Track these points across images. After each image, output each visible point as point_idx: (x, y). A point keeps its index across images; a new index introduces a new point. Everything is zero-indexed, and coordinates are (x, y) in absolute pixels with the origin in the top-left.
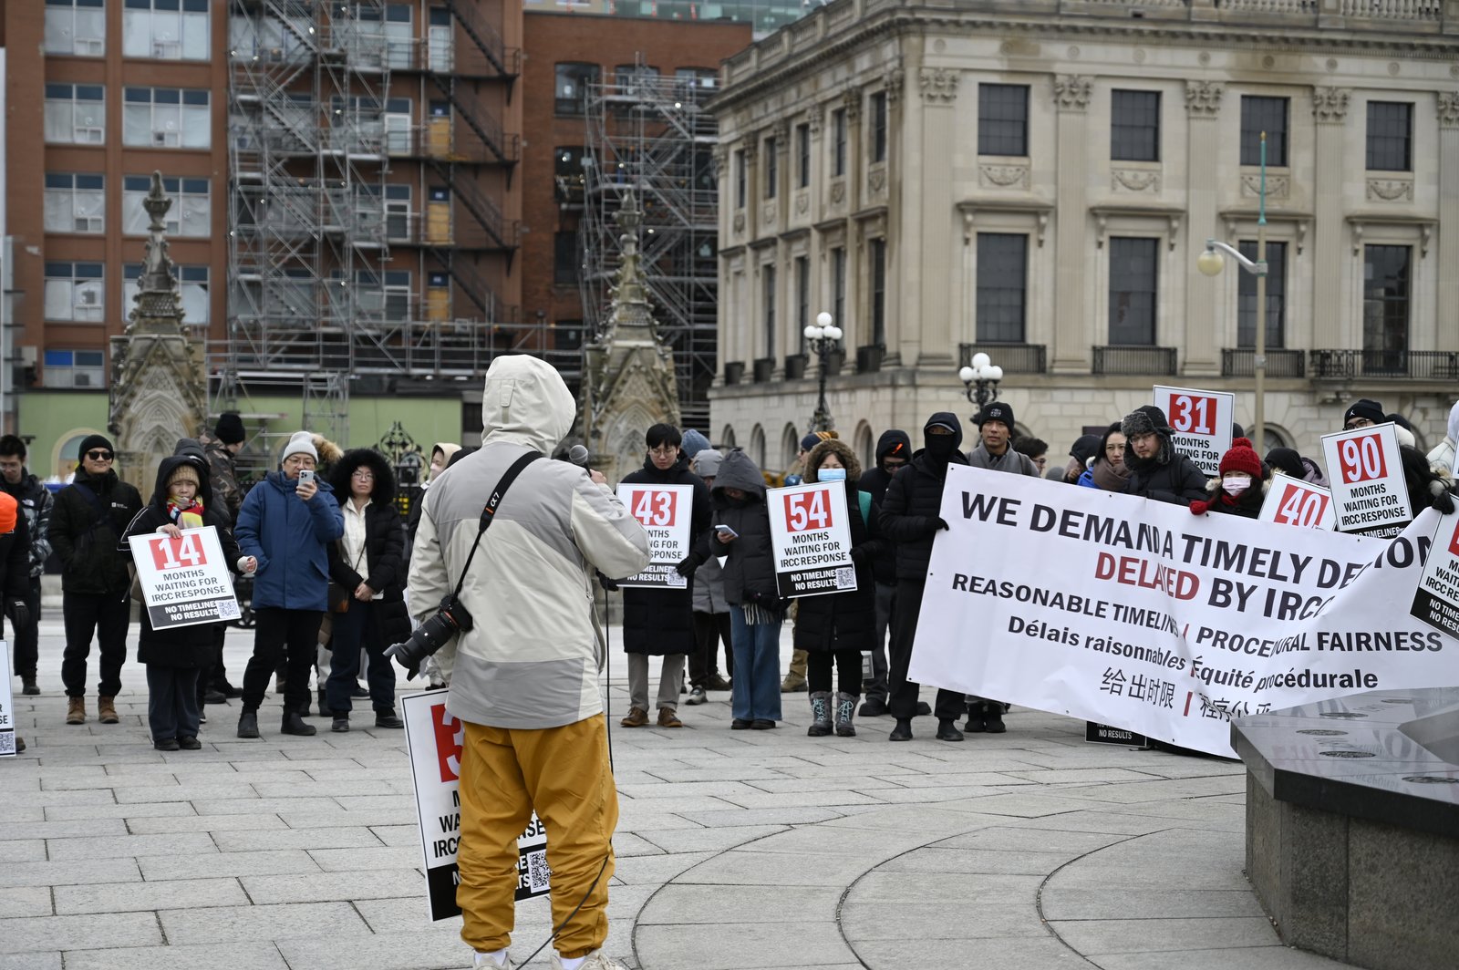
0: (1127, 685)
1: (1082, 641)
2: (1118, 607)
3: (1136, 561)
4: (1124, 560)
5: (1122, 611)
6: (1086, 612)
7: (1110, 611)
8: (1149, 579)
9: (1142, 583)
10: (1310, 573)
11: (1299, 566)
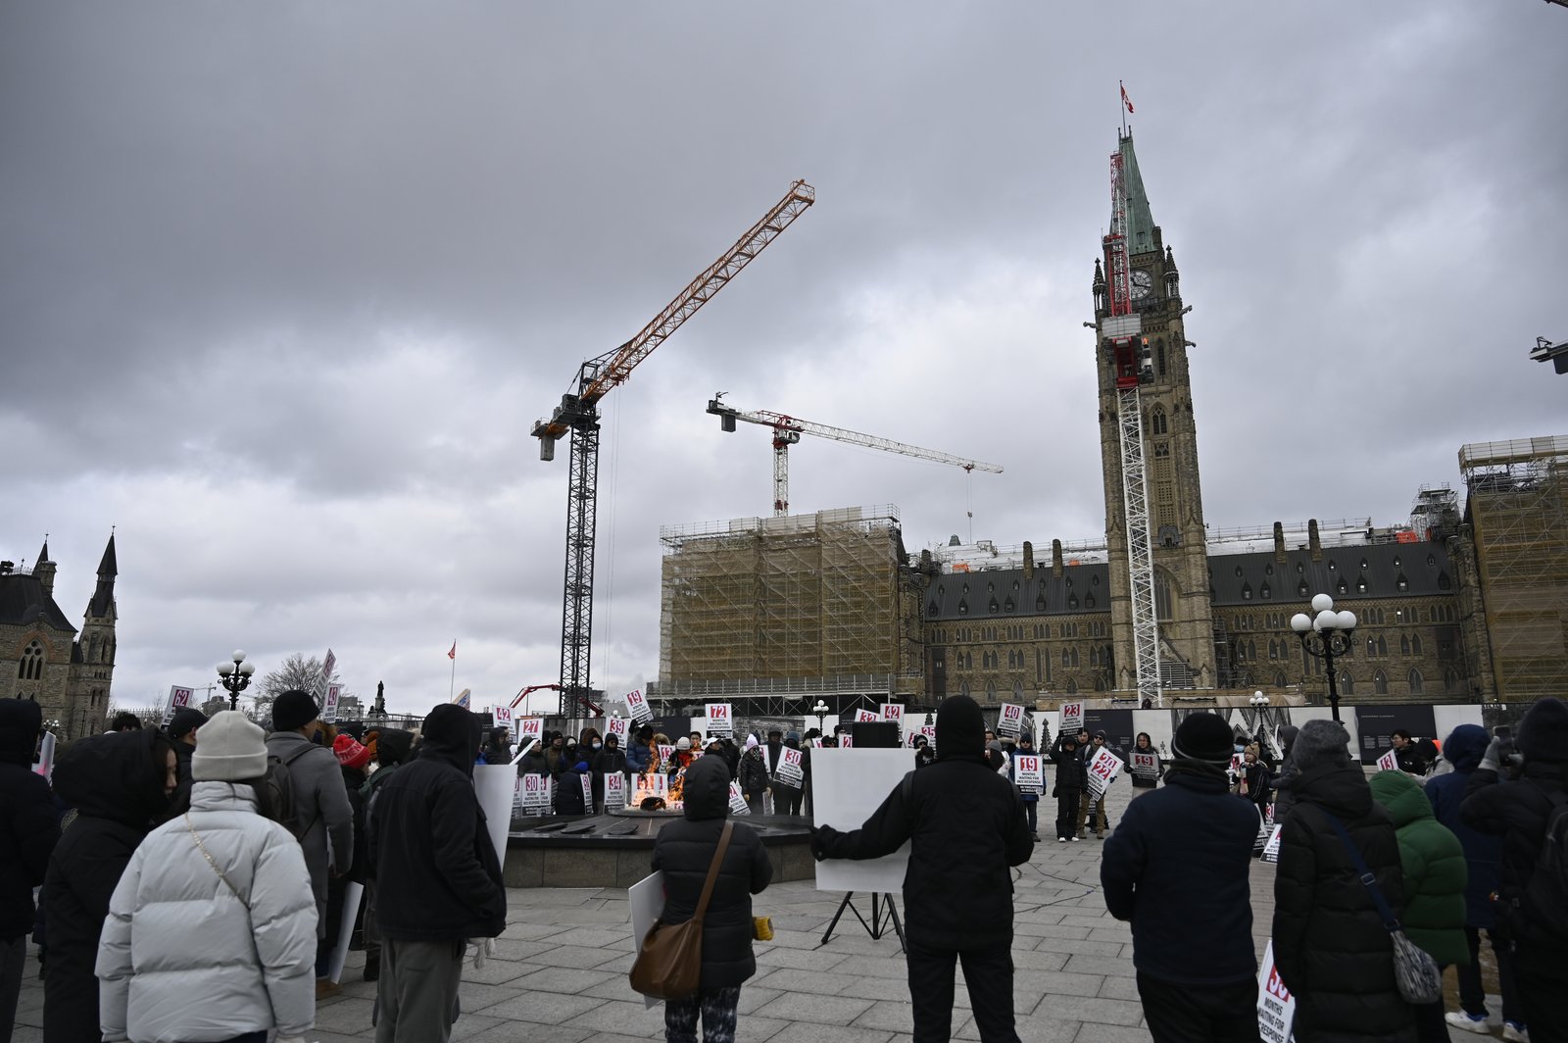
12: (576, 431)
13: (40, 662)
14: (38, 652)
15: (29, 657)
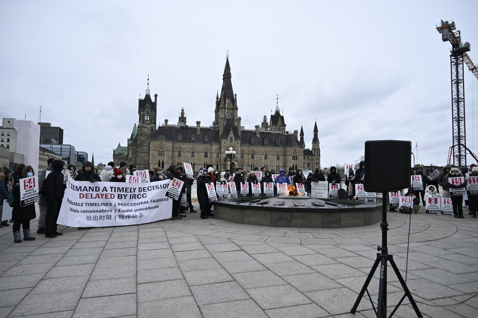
0: (92, 219)
1: (80, 211)
2: (86, 204)
3: (89, 194)
4: (86, 194)
5: (87, 204)
6: (79, 205)
7: (84, 205)
8: (94, 196)
9: (92, 198)
10: (137, 190)
11: (134, 190)
12: (452, 57)
13: (297, 156)
14: (296, 153)
15: (294, 155)
